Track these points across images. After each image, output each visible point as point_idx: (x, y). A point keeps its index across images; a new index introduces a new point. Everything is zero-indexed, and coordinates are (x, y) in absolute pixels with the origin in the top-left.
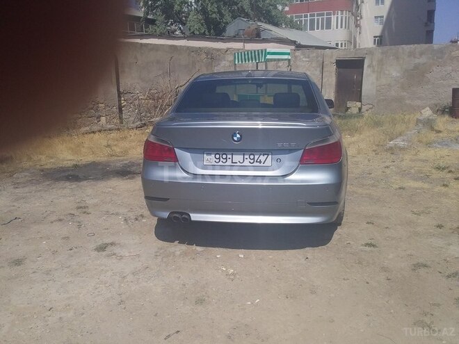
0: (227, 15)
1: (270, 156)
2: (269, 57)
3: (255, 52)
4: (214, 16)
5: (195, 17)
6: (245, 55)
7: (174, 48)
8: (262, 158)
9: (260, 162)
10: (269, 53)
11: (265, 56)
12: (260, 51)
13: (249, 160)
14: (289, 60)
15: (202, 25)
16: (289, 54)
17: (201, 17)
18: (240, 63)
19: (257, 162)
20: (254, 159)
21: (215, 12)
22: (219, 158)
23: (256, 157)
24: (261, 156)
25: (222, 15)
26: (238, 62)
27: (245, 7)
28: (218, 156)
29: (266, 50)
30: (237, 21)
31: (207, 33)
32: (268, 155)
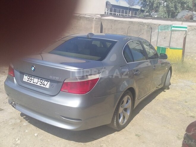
0: (179, 9)
1: (49, 83)
2: (173, 29)
3: (167, 26)
4: (172, 9)
5: (162, 9)
6: (163, 27)
7: (132, 22)
8: (46, 83)
9: (44, 85)
10: (173, 27)
11: (171, 28)
12: (170, 25)
13: (40, 83)
14: (186, 31)
15: (165, 13)
16: (186, 28)
17: (165, 9)
18: (161, 31)
19: (43, 84)
20: (42, 82)
21: (172, 7)
22: (29, 79)
23: (43, 81)
24: (45, 81)
25: (176, 9)
26: (160, 30)
27: (190, 5)
28: (29, 77)
29: (172, 25)
30: (183, 11)
31: (167, 17)
32: (48, 82)
